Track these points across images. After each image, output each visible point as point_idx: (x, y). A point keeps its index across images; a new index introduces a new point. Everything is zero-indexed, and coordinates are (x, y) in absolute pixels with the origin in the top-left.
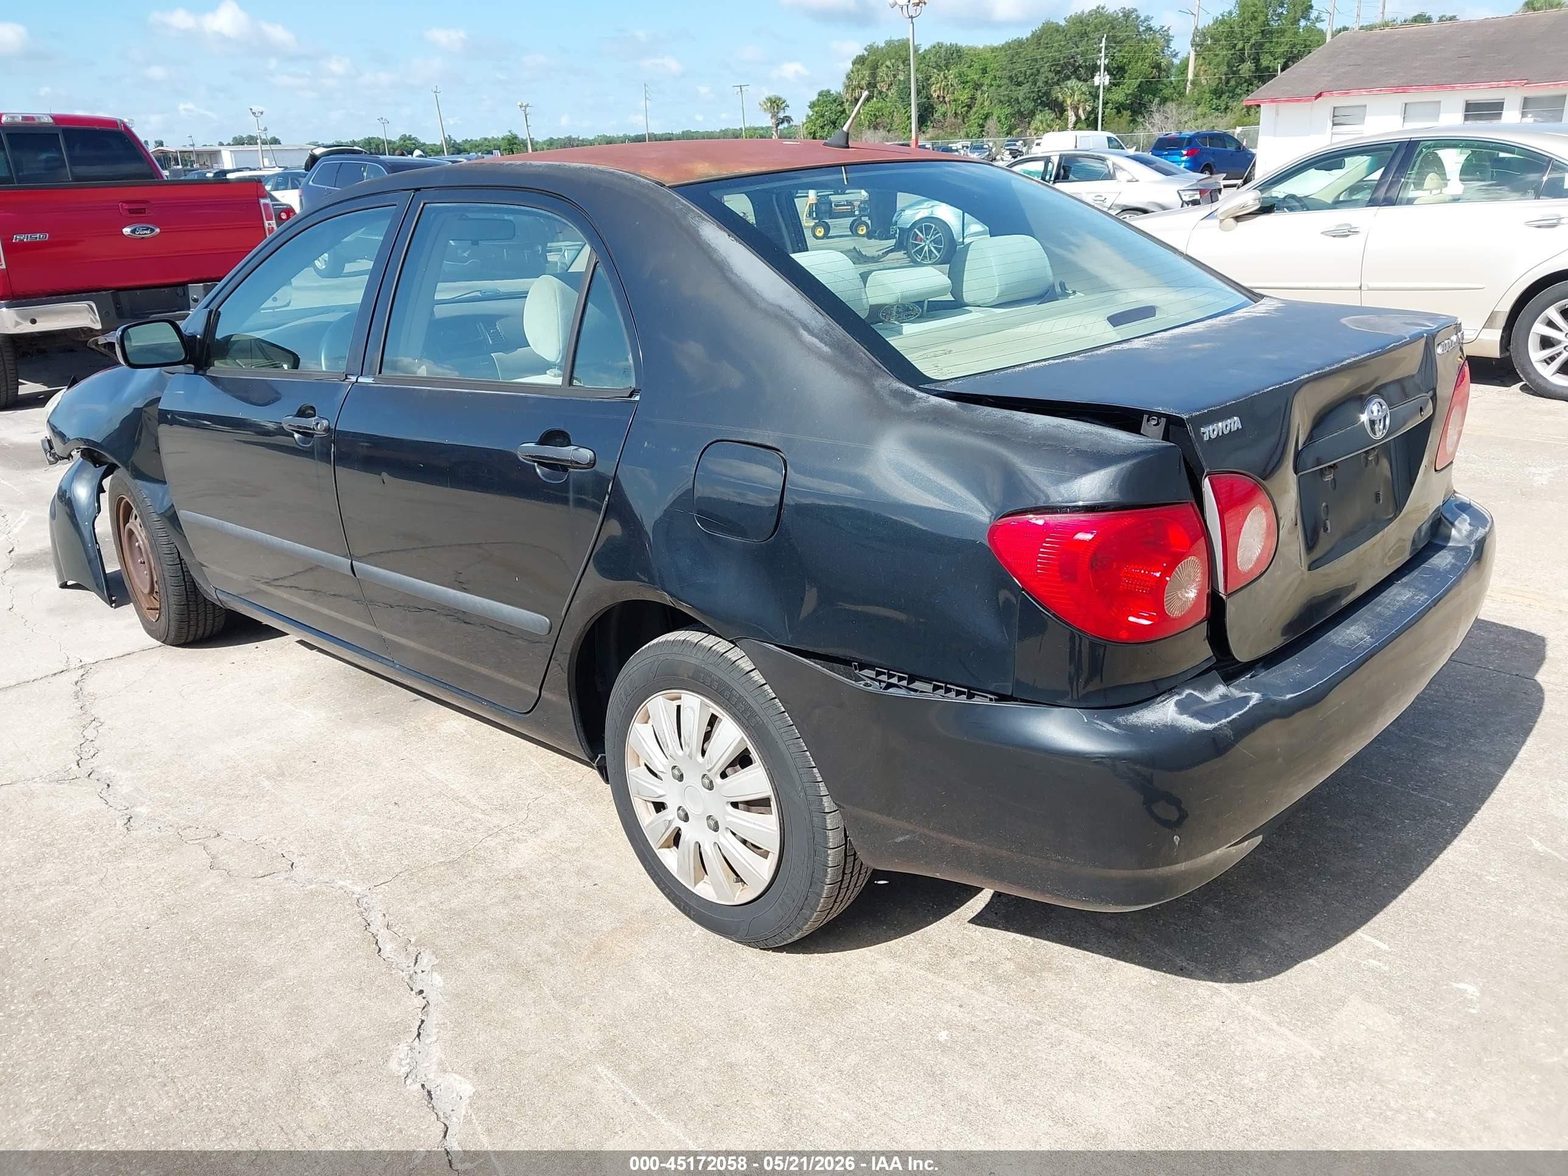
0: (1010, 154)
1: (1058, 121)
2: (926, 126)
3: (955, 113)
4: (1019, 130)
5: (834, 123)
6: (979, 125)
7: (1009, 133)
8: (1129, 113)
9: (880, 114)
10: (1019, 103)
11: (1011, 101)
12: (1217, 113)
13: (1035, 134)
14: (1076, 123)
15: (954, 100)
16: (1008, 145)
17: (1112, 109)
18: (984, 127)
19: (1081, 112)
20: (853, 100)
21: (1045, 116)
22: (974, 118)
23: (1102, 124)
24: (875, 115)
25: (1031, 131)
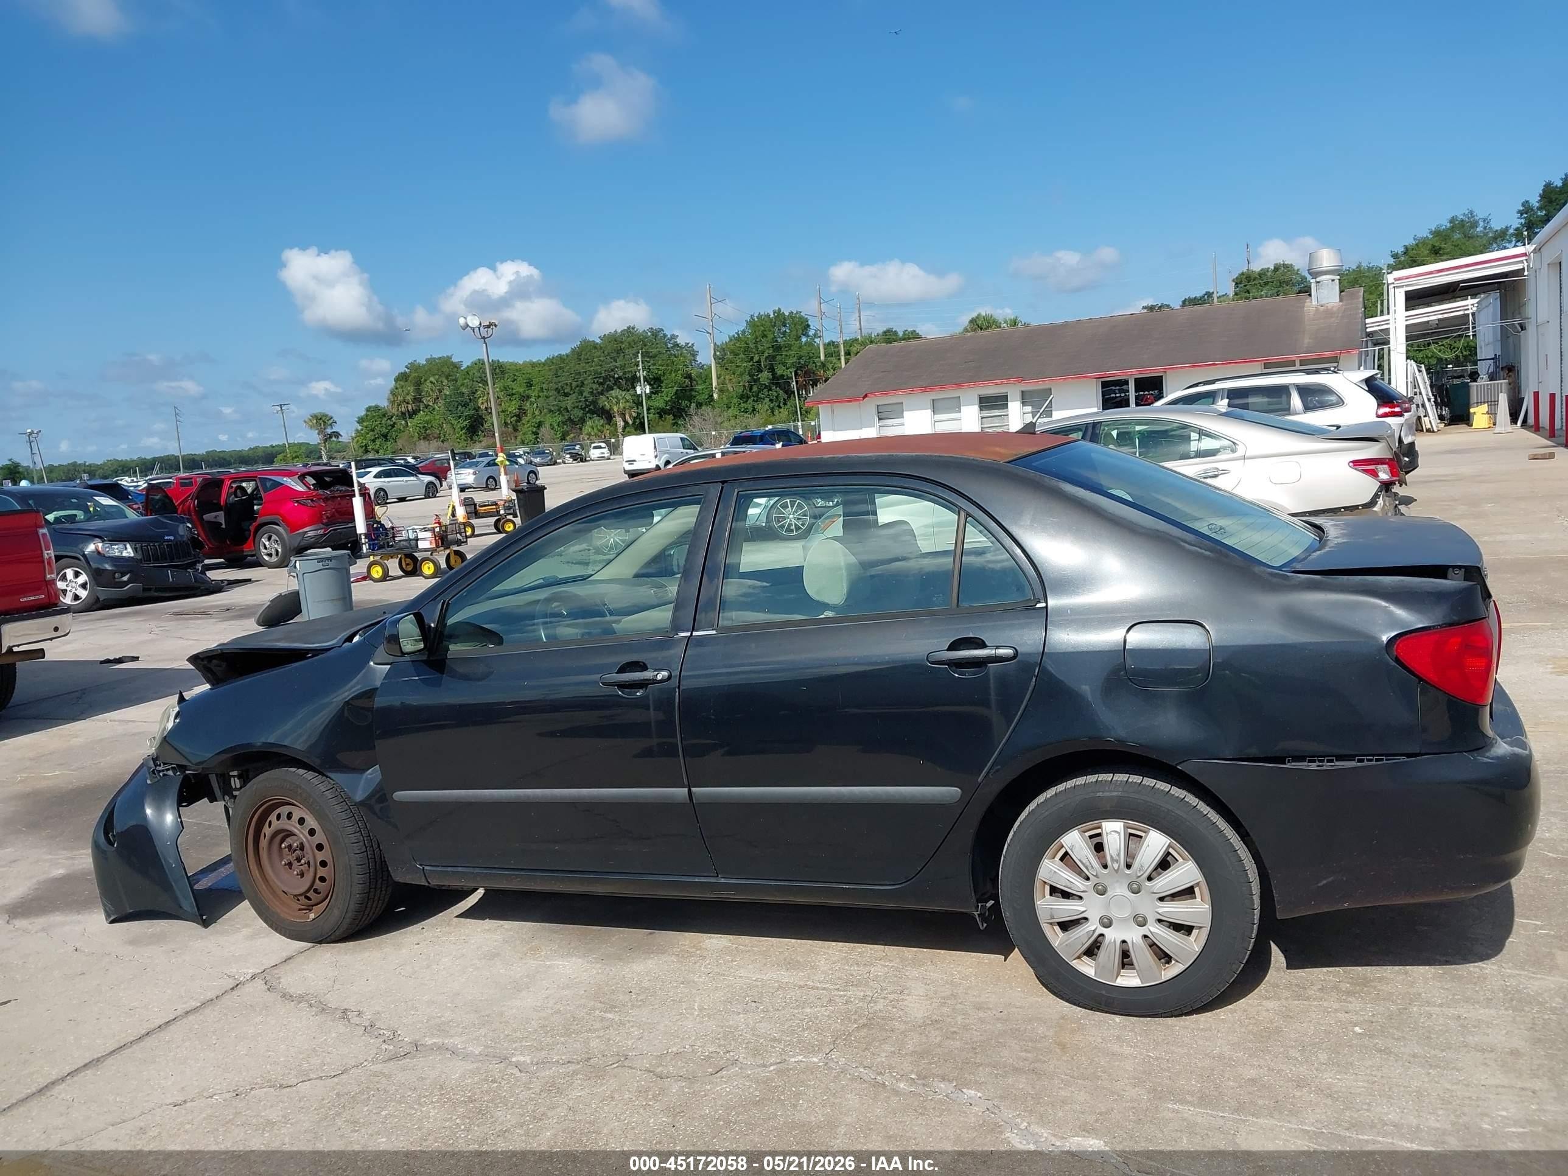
0: (571, 457)
1: (607, 427)
2: (478, 435)
3: (505, 422)
4: (572, 435)
5: (385, 436)
6: (533, 432)
7: (563, 439)
8: (671, 417)
9: (430, 426)
10: (568, 411)
11: (560, 411)
12: (746, 415)
13: (588, 439)
14: (624, 428)
15: (503, 411)
16: (567, 450)
17: (654, 414)
18: (538, 434)
19: (627, 417)
20: (400, 414)
21: (593, 423)
22: (526, 427)
23: (649, 428)
24: (424, 427)
25: (584, 436)
